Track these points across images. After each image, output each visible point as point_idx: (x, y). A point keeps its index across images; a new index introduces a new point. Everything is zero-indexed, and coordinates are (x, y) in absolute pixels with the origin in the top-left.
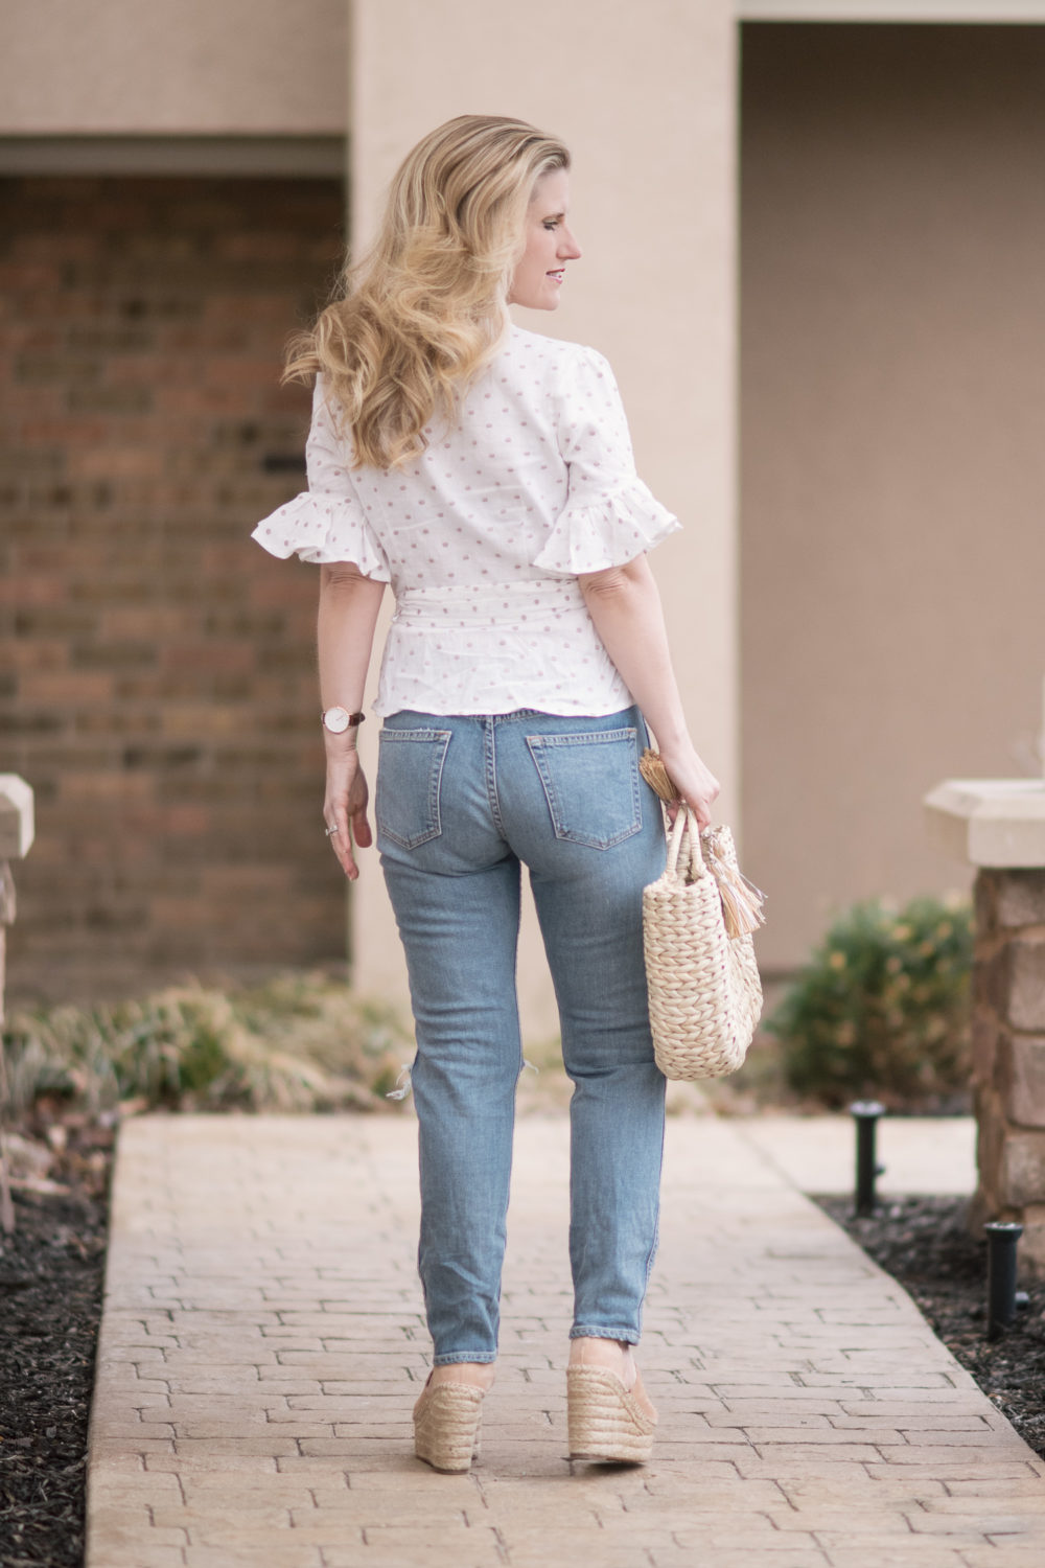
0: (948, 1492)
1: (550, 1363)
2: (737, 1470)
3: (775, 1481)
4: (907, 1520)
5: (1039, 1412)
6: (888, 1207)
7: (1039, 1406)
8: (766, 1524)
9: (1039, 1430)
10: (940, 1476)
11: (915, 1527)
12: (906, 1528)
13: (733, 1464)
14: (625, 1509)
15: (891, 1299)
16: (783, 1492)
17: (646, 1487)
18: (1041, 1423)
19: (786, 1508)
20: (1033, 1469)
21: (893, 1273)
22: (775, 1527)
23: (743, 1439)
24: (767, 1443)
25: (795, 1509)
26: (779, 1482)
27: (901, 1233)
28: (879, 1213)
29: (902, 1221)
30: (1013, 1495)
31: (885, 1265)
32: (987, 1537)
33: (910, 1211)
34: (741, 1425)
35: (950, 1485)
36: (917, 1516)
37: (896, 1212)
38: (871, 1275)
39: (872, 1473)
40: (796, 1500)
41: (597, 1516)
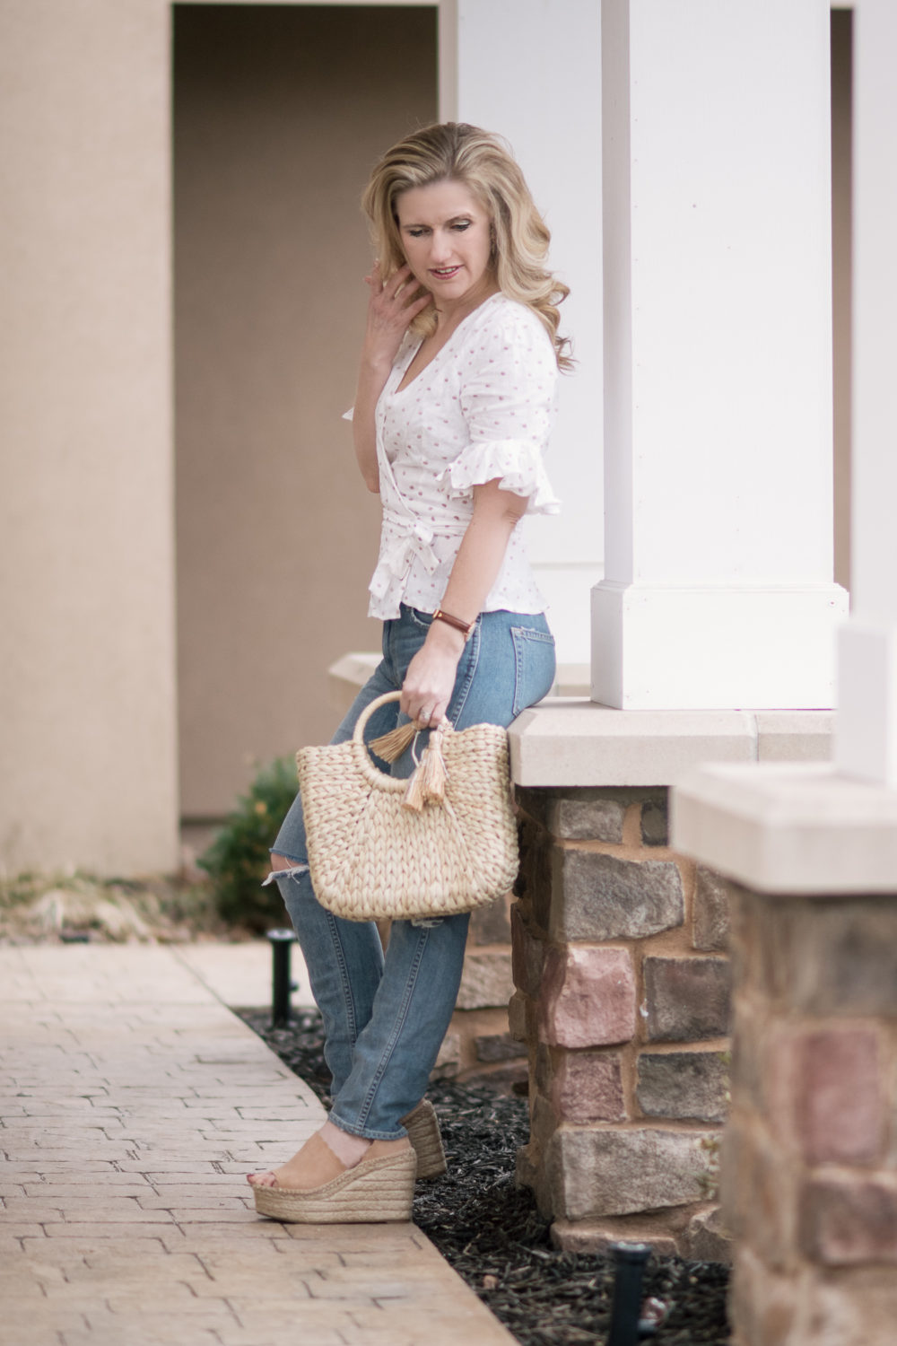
0: (343, 1263)
1: (7, 1155)
2: (164, 1246)
3: (195, 1255)
4: (307, 1287)
5: (424, 1193)
6: (300, 1018)
7: (424, 1188)
8: (187, 1292)
9: (423, 1209)
10: (337, 1250)
11: (314, 1293)
12: (305, 1293)
13: (160, 1240)
14: (66, 1280)
15: (300, 1097)
16: (202, 1264)
17: (85, 1261)
18: (426, 1203)
19: (204, 1278)
20: (415, 1243)
21: (303, 1076)
22: (194, 1294)
23: (169, 1219)
24: (190, 1223)
25: (212, 1278)
26: (200, 1256)
27: (311, 1042)
28: (293, 1024)
29: (312, 1030)
30: (400, 1264)
31: (295, 1069)
32: (375, 1301)
33: (318, 1022)
34: (167, 1207)
35: (345, 1257)
36: (315, 1283)
37: (307, 1023)
38: (284, 1077)
39: (279, 1247)
40: (213, 1270)
41: (41, 1286)
